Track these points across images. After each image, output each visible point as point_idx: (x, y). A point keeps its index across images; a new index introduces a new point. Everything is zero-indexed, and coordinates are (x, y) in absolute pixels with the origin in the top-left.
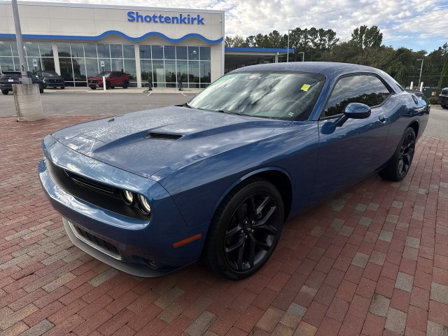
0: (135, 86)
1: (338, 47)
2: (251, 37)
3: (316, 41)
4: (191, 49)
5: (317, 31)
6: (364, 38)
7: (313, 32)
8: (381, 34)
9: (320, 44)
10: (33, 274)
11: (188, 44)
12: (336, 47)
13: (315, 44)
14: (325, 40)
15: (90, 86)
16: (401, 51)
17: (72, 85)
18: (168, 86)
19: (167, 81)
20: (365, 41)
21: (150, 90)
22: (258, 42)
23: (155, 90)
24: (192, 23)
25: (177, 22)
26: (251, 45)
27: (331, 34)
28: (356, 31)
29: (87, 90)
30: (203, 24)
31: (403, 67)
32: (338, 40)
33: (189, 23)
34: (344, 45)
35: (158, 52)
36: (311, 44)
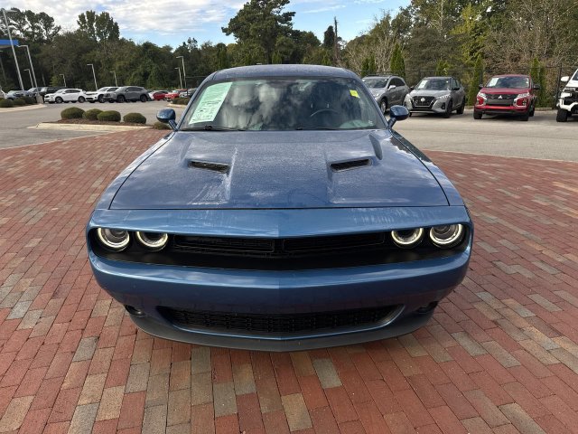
3: (25, 28)
6: (95, 28)
8: (116, 24)
9: (34, 33)
12: (60, 39)
14: (39, 28)
16: (148, 46)
20: (99, 31)
27: (48, 21)
28: (82, 17)
32: (59, 28)
34: (69, 35)
36: (18, 32)
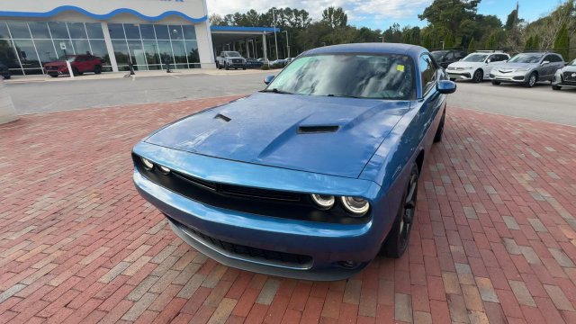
0: (111, 70)
2: (229, 16)
3: (292, 20)
4: (172, 27)
5: (292, 11)
6: (332, 18)
7: (288, 11)
8: (346, 15)
9: (296, 23)
10: (179, 313)
11: (168, 23)
12: (311, 26)
13: (292, 23)
14: (299, 19)
15: (49, 73)
17: (20, 73)
18: (151, 68)
19: (149, 63)
20: (334, 20)
21: (133, 73)
22: (237, 20)
26: (230, 24)
27: (305, 14)
28: (325, 12)
29: (46, 78)
30: (182, 1)
32: (311, 20)
34: (317, 24)
35: (132, 31)
36: (288, 23)
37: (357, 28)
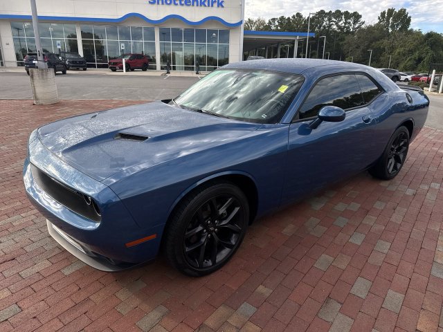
0: (154, 68)
1: (363, 30)
2: (274, 20)
3: (340, 24)
4: (211, 32)
5: (342, 14)
6: (391, 21)
7: (338, 14)
8: (410, 17)
9: (344, 27)
10: (14, 259)
11: (207, 27)
12: (361, 30)
13: (339, 27)
14: (350, 23)
15: (111, 68)
16: (430, 35)
17: (94, 66)
18: (186, 69)
19: (186, 64)
20: (392, 24)
21: (168, 73)
22: (281, 24)
23: (173, 73)
24: (212, 6)
25: (197, 5)
26: (273, 28)
27: (357, 17)
28: (383, 14)
29: (108, 72)
30: (223, 6)
31: (431, 52)
32: (363, 23)
33: (209, 6)
34: (370, 29)
35: (177, 34)
36: (335, 27)
37: (423, 33)
